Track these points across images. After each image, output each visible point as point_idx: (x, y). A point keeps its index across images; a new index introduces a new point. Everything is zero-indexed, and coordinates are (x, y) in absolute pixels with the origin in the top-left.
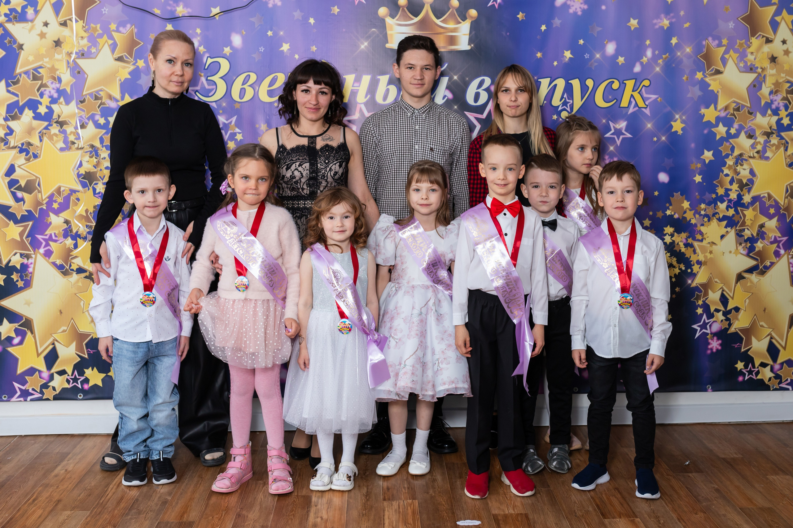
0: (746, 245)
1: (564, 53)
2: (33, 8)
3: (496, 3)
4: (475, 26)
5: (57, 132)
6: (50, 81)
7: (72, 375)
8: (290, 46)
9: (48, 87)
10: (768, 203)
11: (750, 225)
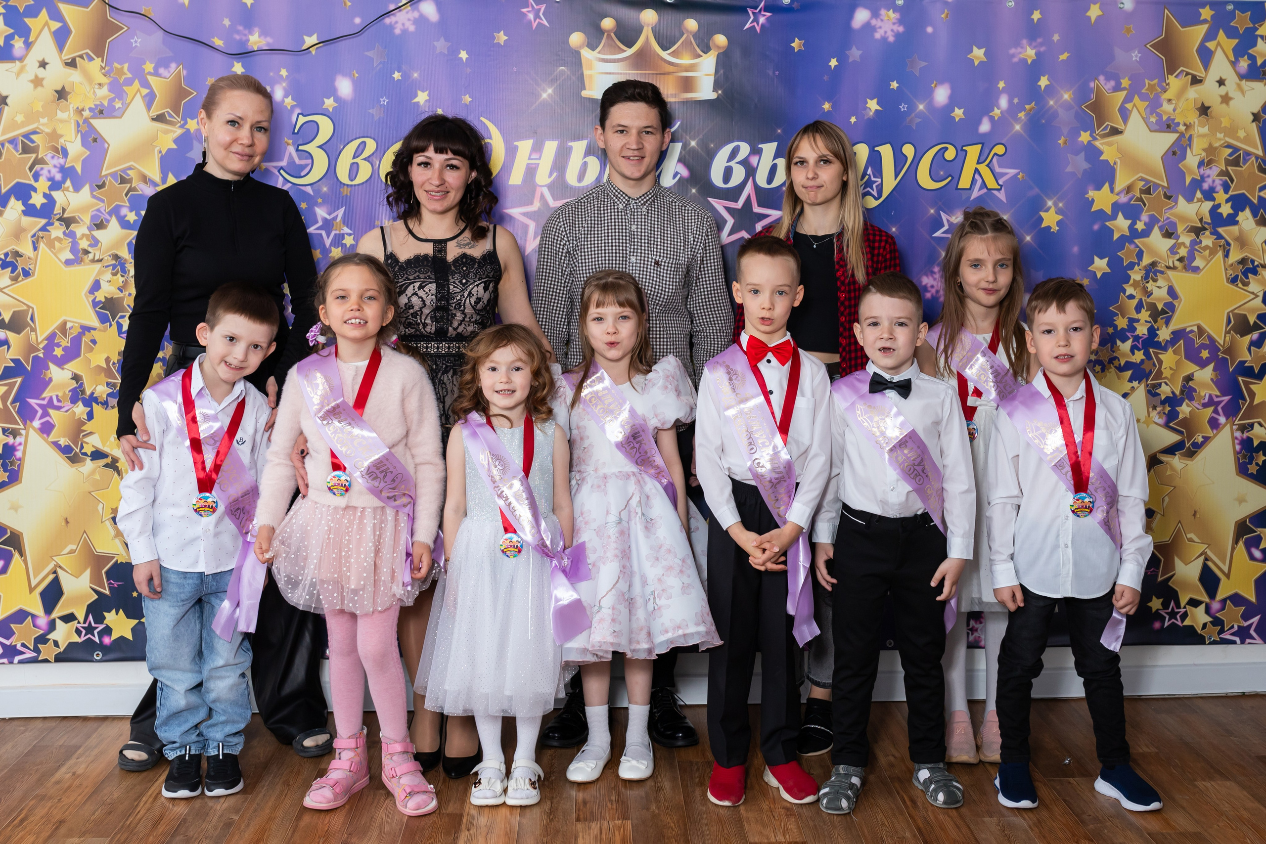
0: (1164, 409)
1: (867, 103)
2: (23, 39)
3: (758, 24)
4: (724, 61)
5: (61, 236)
6: (50, 154)
7: (85, 623)
8: (428, 95)
9: (47, 164)
10: (1198, 342)
11: (1169, 377)
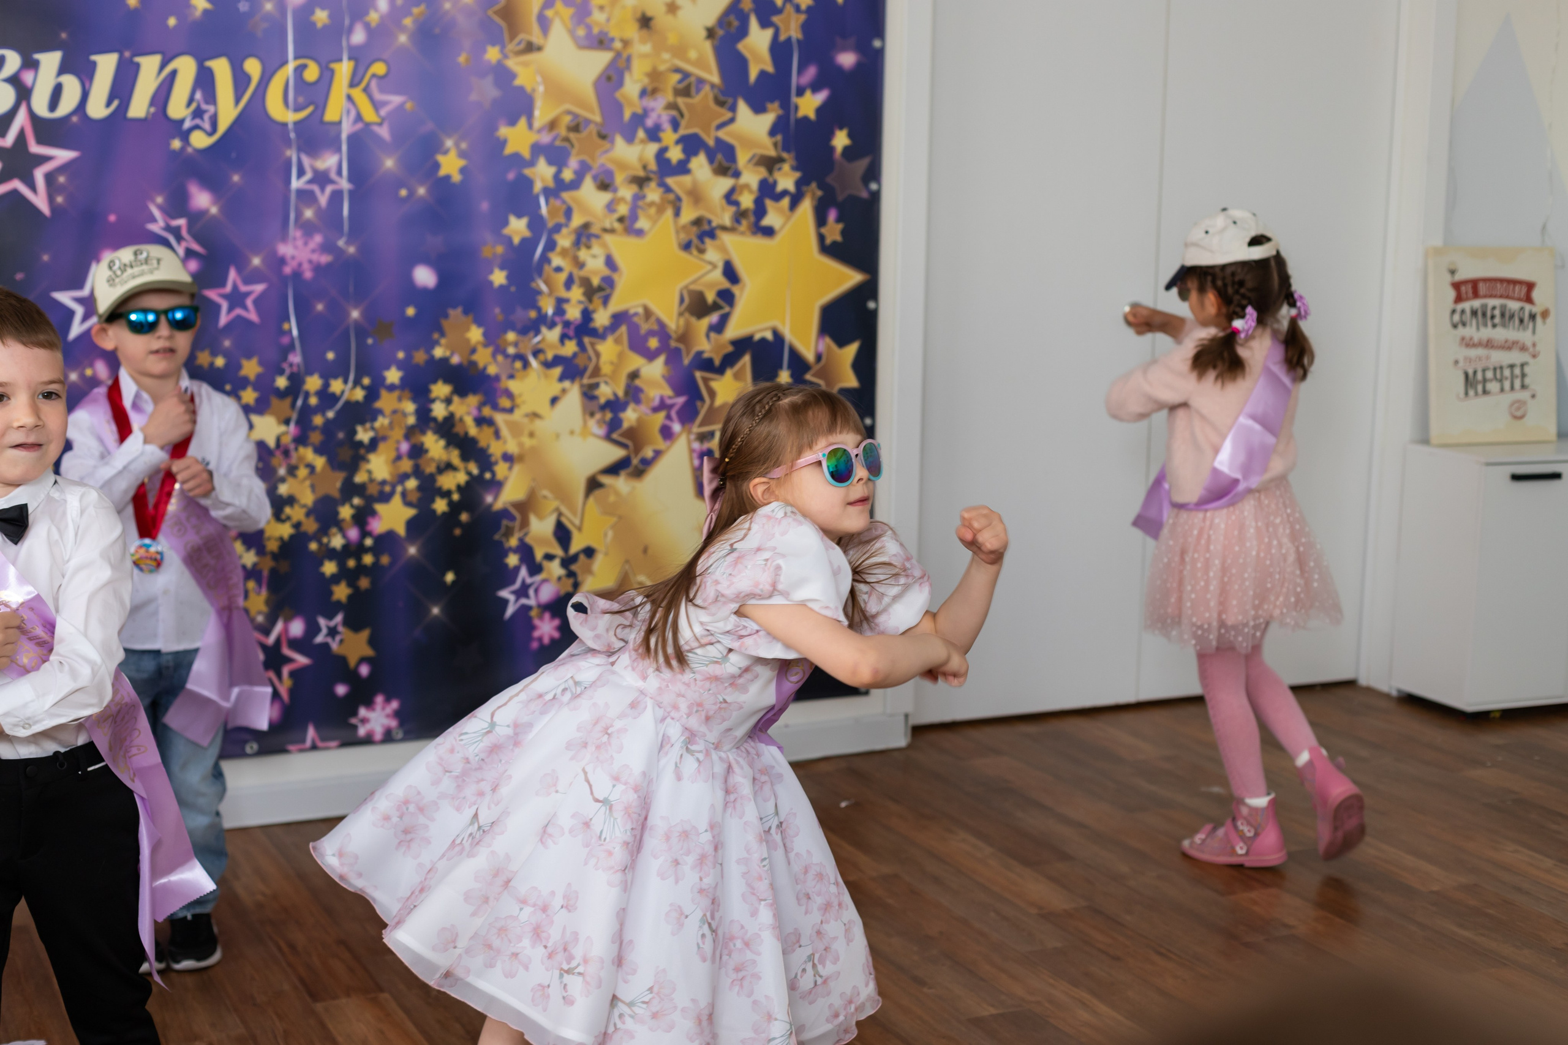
0: (604, 416)
10: (645, 327)
11: (609, 373)
